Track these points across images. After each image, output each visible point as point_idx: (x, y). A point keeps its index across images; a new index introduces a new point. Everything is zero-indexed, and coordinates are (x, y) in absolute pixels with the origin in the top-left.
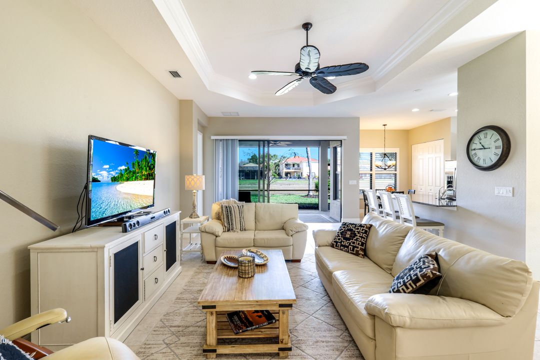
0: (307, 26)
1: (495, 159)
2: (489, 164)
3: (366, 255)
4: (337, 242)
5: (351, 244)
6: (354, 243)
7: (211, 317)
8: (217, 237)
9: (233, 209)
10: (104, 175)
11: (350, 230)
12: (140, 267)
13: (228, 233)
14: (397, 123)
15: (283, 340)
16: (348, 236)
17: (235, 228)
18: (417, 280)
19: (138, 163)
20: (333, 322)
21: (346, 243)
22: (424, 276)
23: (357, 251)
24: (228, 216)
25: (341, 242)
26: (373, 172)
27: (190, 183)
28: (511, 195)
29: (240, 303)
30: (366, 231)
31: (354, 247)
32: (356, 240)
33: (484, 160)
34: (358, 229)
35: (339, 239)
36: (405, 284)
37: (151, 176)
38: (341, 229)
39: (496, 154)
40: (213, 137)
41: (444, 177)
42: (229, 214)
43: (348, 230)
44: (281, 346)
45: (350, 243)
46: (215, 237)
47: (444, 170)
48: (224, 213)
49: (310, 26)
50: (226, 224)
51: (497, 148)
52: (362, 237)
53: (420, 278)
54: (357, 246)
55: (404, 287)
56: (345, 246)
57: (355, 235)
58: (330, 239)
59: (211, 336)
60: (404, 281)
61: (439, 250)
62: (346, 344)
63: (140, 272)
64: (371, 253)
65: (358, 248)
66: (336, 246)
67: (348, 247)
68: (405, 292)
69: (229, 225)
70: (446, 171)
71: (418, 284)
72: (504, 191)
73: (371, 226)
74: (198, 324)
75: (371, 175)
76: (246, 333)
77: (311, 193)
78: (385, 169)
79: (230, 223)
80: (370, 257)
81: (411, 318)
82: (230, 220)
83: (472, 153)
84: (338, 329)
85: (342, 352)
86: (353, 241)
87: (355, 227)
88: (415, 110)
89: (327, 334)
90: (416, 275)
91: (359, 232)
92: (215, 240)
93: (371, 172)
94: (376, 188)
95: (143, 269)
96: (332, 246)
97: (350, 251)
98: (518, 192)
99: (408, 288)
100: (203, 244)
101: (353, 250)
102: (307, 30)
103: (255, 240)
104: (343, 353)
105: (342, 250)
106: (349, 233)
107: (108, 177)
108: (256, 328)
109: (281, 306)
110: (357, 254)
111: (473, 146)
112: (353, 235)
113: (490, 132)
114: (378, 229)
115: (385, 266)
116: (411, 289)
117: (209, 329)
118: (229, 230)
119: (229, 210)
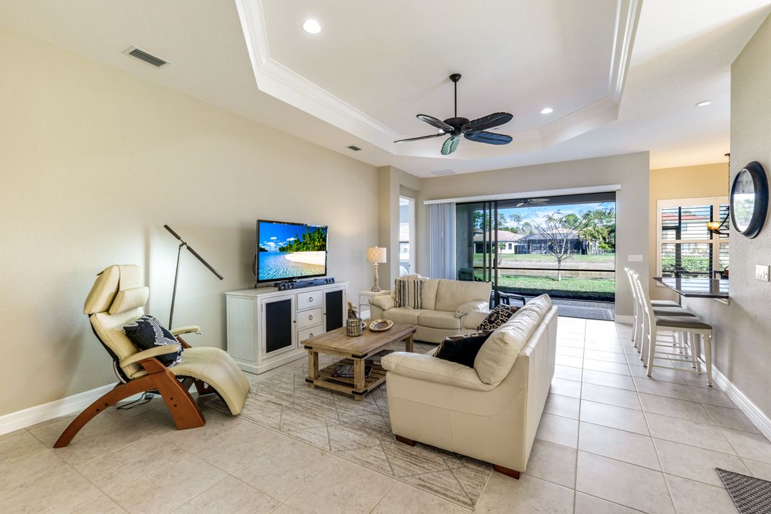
10: (271, 246)
12: (293, 320)
19: (310, 235)
27: (374, 255)
37: (322, 248)
40: (426, 203)
44: (354, 390)
63: (293, 324)
95: (295, 322)
107: (276, 247)
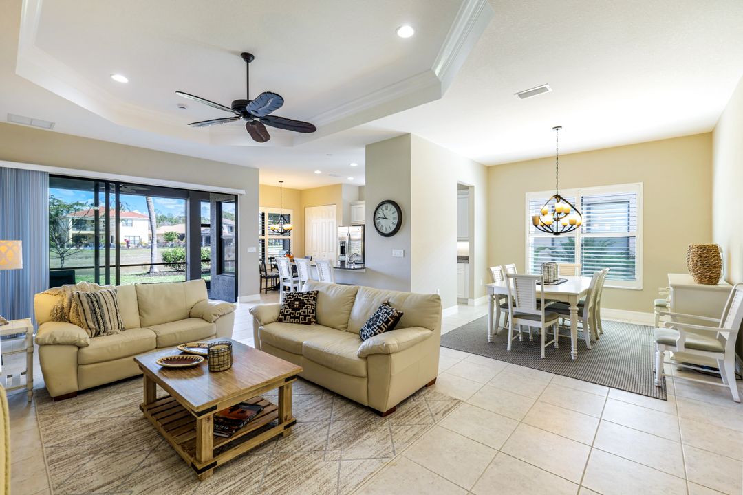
0: (247, 57)
1: (393, 227)
2: (389, 231)
3: (317, 323)
4: (285, 316)
5: (302, 314)
6: (304, 312)
7: (208, 425)
8: (79, 347)
9: (102, 298)
11: (298, 299)
13: (97, 338)
14: (294, 182)
15: (287, 416)
16: (296, 306)
17: (110, 327)
18: (388, 321)
20: (308, 392)
21: (296, 314)
22: (392, 317)
23: (309, 320)
24: (95, 309)
25: (290, 315)
26: (266, 237)
28: (402, 255)
29: (248, 391)
30: (314, 298)
31: (305, 316)
32: (307, 308)
33: (386, 228)
34: (306, 297)
35: (287, 312)
36: (379, 327)
38: (287, 301)
39: (393, 224)
41: (337, 243)
42: (96, 306)
43: (295, 300)
45: (300, 314)
46: (76, 349)
47: (337, 236)
48: (86, 305)
49: (252, 58)
50: (91, 325)
51: (394, 219)
52: (312, 305)
53: (390, 319)
54: (309, 314)
55: (379, 330)
56: (295, 318)
57: (305, 304)
58: (275, 314)
59: (208, 449)
60: (378, 326)
61: (389, 299)
62: (331, 401)
64: (322, 318)
65: (309, 316)
66: (285, 319)
67: (298, 318)
68: (380, 333)
69: (98, 324)
70: (340, 236)
71: (389, 324)
72: (398, 253)
73: (318, 292)
74: (142, 465)
75: (263, 240)
76: (240, 431)
77: (156, 269)
78: (282, 234)
79: (101, 321)
80: (322, 323)
81: (398, 344)
82: (99, 317)
83: (377, 221)
84: (317, 395)
85: (332, 407)
86: (304, 310)
87: (303, 296)
88: (318, 172)
89: (309, 402)
90: (386, 317)
91: (308, 300)
92: (78, 353)
93: (263, 237)
94: (269, 256)
96: (280, 320)
97: (301, 322)
98: (407, 254)
99: (382, 329)
100: (47, 367)
101: (305, 320)
102: (248, 62)
103: (159, 338)
104: (334, 408)
105: (292, 322)
106: (297, 303)
108: (248, 423)
109: (287, 380)
110: (309, 323)
111: (378, 215)
112: (302, 304)
113: (390, 206)
114: (328, 293)
115: (340, 326)
116: (384, 329)
117: (205, 441)
118: (98, 334)
119: (94, 300)
